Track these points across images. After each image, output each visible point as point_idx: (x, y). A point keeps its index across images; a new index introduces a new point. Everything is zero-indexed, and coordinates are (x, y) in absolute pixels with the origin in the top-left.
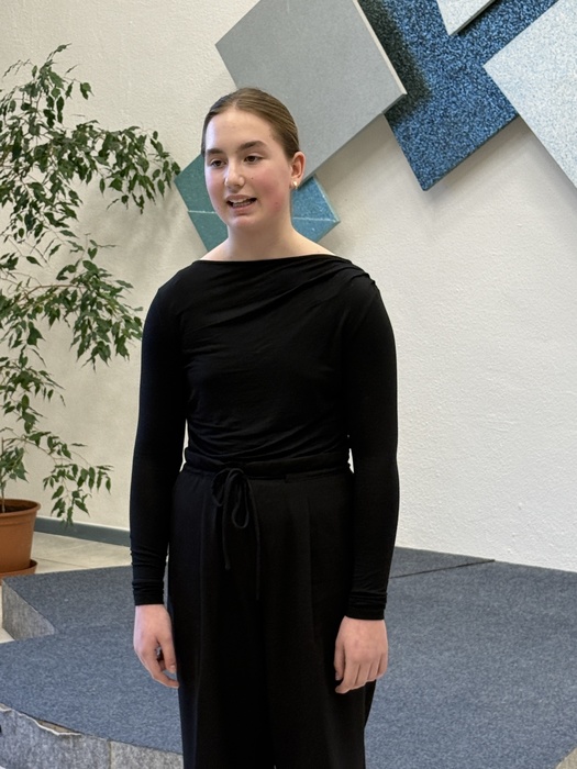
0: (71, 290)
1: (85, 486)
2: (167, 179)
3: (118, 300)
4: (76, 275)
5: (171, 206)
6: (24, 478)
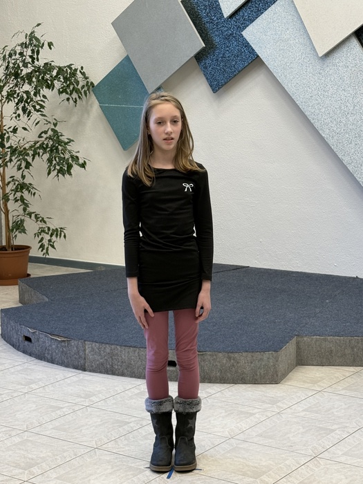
0: (45, 142)
2: (88, 89)
3: (68, 147)
4: (48, 135)
5: (90, 103)
6: (25, 233)
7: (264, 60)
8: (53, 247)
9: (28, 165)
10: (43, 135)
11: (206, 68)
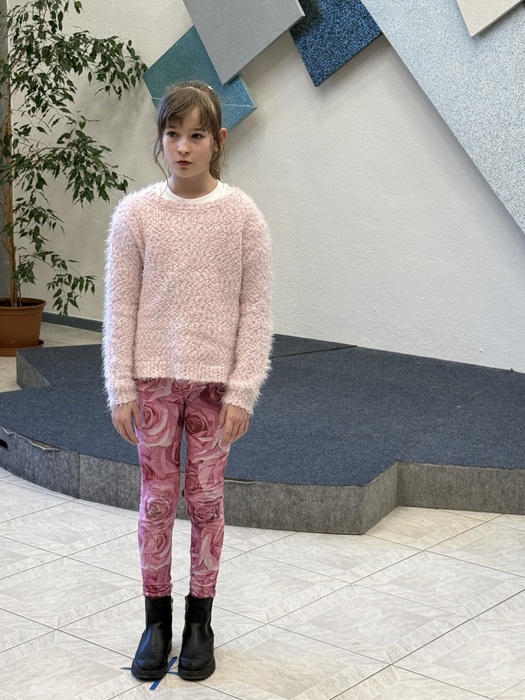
0: (67, 151)
1: (77, 290)
2: (138, 75)
3: (101, 159)
4: (71, 140)
5: (140, 95)
6: (33, 282)
7: (390, 39)
8: (74, 303)
9: (41, 183)
10: (64, 139)
11: (305, 48)
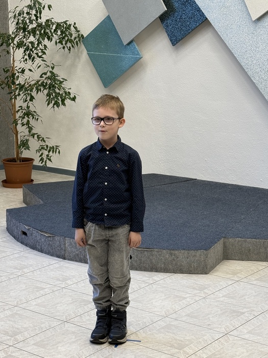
0: (45, 81)
1: (51, 153)
2: (79, 40)
3: (62, 85)
4: (47, 76)
5: (80, 50)
6: (29, 150)
7: (211, 22)
8: (50, 160)
9: (32, 98)
10: (43, 75)
11: (167, 26)
